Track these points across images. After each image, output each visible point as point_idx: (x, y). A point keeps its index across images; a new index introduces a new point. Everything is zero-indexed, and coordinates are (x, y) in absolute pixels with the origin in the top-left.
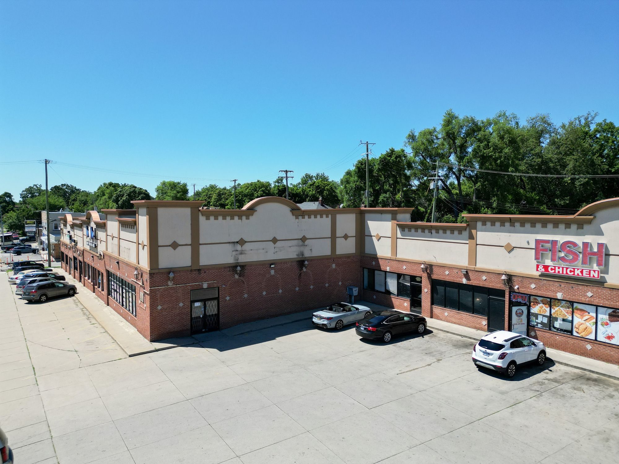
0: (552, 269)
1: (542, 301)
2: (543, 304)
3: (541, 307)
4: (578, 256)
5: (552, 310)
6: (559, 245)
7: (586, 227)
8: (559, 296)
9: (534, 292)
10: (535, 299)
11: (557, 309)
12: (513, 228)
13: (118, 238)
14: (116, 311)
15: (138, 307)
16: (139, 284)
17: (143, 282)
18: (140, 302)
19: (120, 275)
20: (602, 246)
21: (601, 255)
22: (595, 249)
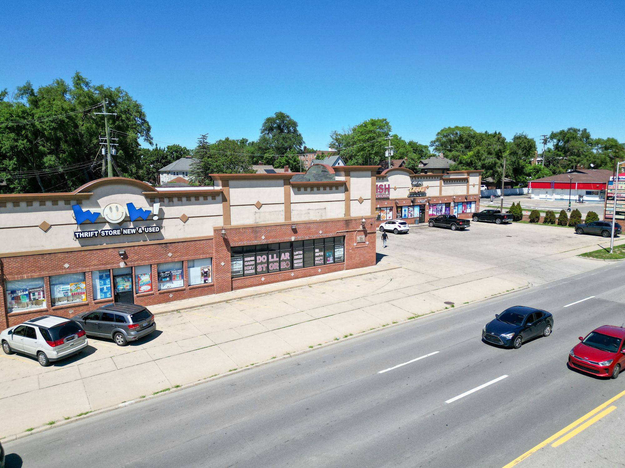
4: (383, 190)
6: (378, 186)
7: (385, 179)
8: (378, 206)
13: (283, 203)
14: (269, 283)
15: (350, 250)
16: (355, 231)
17: (364, 228)
18: (355, 244)
19: (300, 238)
20: (389, 185)
21: (388, 189)
22: (387, 187)
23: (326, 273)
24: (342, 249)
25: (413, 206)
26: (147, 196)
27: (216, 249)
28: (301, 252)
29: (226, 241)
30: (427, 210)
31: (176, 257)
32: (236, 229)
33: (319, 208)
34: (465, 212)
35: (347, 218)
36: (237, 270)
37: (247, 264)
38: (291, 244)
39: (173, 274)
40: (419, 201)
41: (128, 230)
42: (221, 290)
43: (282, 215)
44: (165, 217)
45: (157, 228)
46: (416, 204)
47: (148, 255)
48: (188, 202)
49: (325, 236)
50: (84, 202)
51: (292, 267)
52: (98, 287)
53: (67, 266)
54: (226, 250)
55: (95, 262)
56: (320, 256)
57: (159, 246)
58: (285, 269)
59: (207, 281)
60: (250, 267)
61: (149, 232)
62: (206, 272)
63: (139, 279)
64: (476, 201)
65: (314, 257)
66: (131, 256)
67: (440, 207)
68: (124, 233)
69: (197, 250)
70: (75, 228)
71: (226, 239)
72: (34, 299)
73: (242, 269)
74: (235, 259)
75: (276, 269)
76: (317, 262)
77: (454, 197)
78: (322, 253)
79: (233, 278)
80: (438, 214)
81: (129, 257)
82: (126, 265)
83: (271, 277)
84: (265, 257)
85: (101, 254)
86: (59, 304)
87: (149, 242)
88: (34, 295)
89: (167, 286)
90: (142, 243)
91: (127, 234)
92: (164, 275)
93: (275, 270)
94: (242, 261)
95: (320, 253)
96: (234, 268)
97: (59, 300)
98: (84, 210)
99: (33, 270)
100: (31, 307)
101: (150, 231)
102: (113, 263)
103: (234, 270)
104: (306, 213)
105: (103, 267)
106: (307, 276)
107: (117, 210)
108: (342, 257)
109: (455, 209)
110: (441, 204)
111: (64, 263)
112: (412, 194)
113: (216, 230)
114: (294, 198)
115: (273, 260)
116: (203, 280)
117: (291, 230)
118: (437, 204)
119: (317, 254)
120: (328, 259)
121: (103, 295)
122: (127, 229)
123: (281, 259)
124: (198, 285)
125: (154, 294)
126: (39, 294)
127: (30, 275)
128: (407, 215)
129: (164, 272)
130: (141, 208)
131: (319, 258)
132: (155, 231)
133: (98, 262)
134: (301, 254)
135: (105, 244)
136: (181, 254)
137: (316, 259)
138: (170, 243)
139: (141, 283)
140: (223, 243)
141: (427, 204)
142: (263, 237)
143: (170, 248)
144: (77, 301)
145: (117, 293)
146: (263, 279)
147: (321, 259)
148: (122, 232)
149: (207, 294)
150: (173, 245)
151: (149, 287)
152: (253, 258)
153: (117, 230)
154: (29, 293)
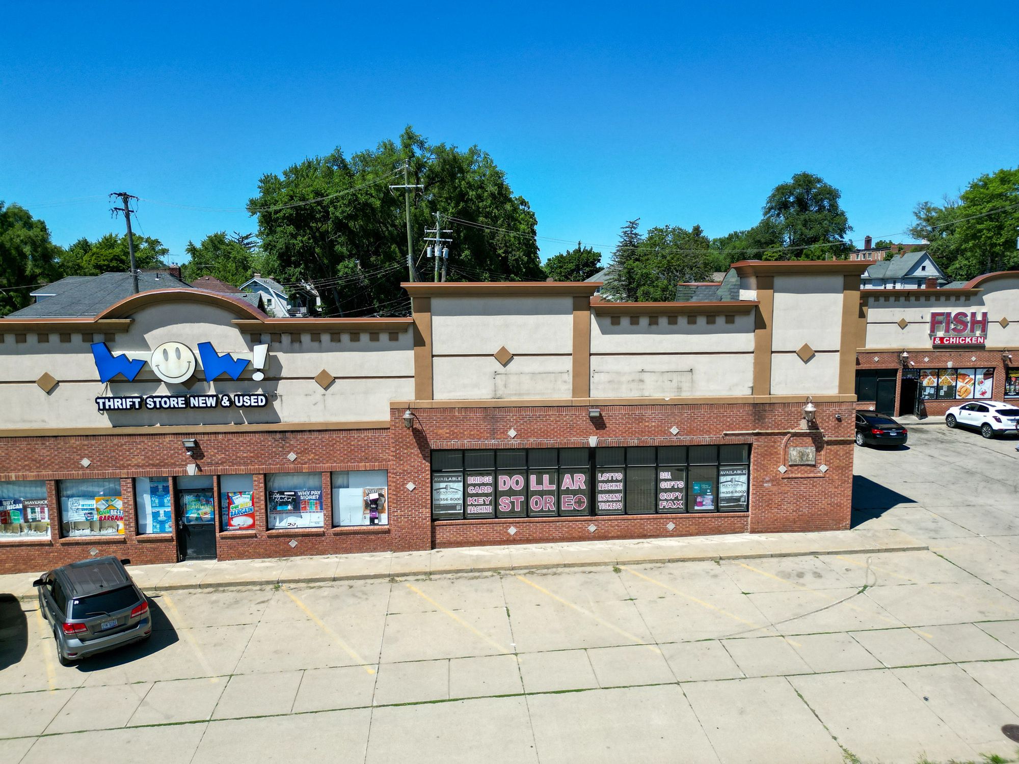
0: (947, 340)
1: (930, 373)
2: (932, 375)
3: (930, 380)
4: (967, 326)
5: (939, 379)
6: (953, 315)
7: (972, 298)
8: (949, 365)
9: (927, 366)
10: (925, 372)
11: (943, 378)
12: (908, 302)
13: (571, 354)
14: (528, 541)
15: (767, 482)
16: (785, 434)
17: (813, 425)
18: (782, 469)
19: (611, 440)
20: (985, 315)
21: (984, 323)
22: (979, 318)
23: (691, 535)
24: (744, 478)
26: (243, 330)
27: (395, 452)
28: (619, 476)
29: (420, 437)
31: (305, 463)
32: (445, 409)
33: (673, 367)
35: (761, 397)
36: (449, 502)
37: (474, 492)
38: (592, 453)
39: (302, 498)
41: (200, 398)
42: (406, 544)
43: (565, 382)
44: (283, 374)
45: (260, 398)
47: (245, 455)
48: (334, 344)
49: (686, 440)
50: (119, 337)
51: (593, 510)
52: (149, 510)
53: (86, 462)
54: (420, 455)
55: (139, 460)
56: (673, 490)
57: (270, 438)
58: (574, 513)
59: (376, 521)
60: (481, 501)
61: (243, 405)
62: (375, 501)
63: (231, 502)
65: (657, 490)
66: (209, 452)
68: (192, 405)
69: (351, 450)
70: (101, 389)
71: (419, 431)
72: (34, 520)
73: (461, 502)
74: (443, 477)
75: (549, 511)
76: (665, 503)
78: (681, 484)
79: (438, 520)
81: (205, 454)
82: (200, 470)
83: (534, 527)
84: (521, 479)
85: (150, 444)
86: (76, 535)
87: (246, 427)
88: (33, 512)
89: (286, 522)
90: (232, 427)
91: (199, 407)
92: (281, 498)
93: (545, 512)
94: (461, 484)
95: (673, 483)
96: (442, 497)
97: (76, 525)
98: (116, 353)
99: (26, 465)
100: (27, 535)
101: (245, 404)
102: (174, 465)
103: (442, 502)
104: (633, 381)
105: (153, 471)
106: (632, 537)
107: (179, 357)
108: (743, 499)
111: (82, 458)
113: (396, 410)
114: (600, 341)
115: (540, 488)
116: (368, 516)
117: (588, 421)
119: (663, 485)
120: (699, 499)
121: (158, 526)
122: (198, 396)
123: (563, 488)
124: (356, 528)
125: (256, 537)
126: (42, 512)
127: (20, 474)
129: (282, 493)
130: (229, 354)
131: (672, 496)
132: (256, 404)
133: (144, 460)
134: (617, 481)
135: (158, 425)
136: (317, 457)
137: (663, 496)
138: (292, 432)
139: (233, 510)
140: (411, 439)
142: (512, 433)
143: (292, 443)
144: (109, 533)
145: (184, 526)
146: (512, 530)
147: (676, 499)
148: (187, 403)
149: (375, 550)
150: (299, 436)
151: (249, 521)
152: (488, 479)
153: (177, 397)
154: (25, 508)
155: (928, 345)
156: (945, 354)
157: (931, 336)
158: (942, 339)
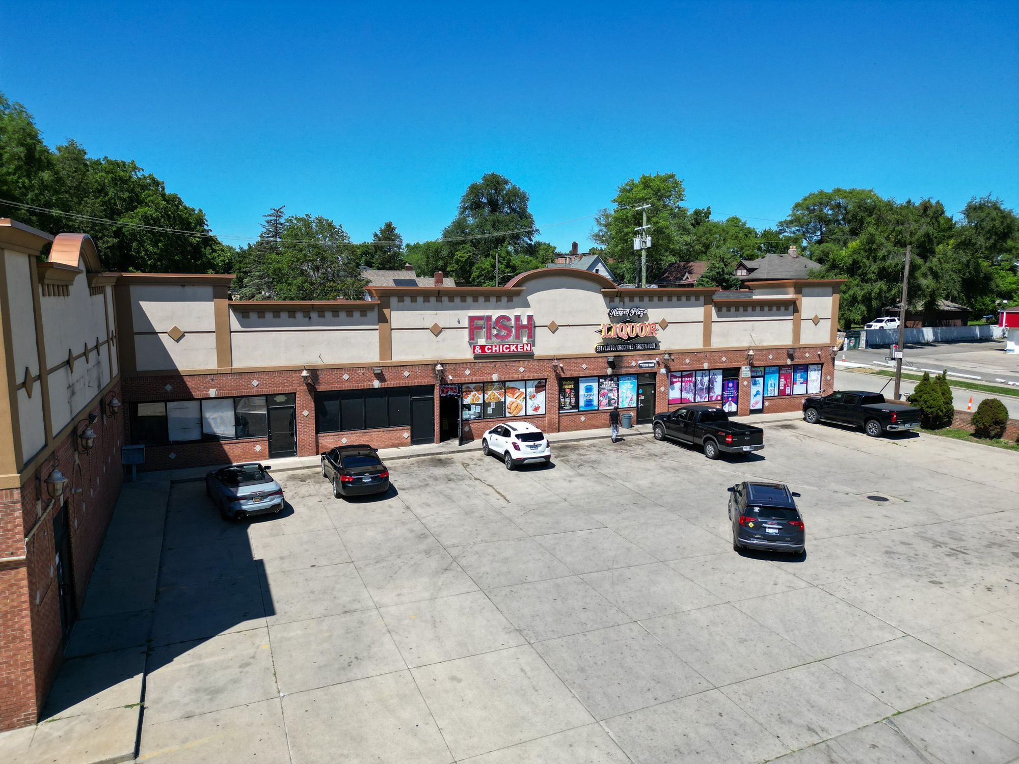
1: (475, 388)
2: (476, 391)
3: (474, 396)
4: (511, 332)
5: (485, 395)
6: (494, 319)
7: (515, 299)
8: (495, 377)
10: (468, 387)
11: (490, 393)
12: (440, 304)
20: (530, 318)
21: (530, 328)
22: (525, 322)
25: (616, 377)
30: (662, 389)
34: (788, 392)
40: (634, 364)
46: (624, 371)
64: (822, 364)
67: (706, 379)
77: (751, 353)
80: (698, 399)
109: (755, 384)
110: (709, 370)
112: (609, 345)
118: (696, 371)
128: (595, 403)
141: (663, 371)
155: (469, 355)
156: (488, 366)
157: (470, 344)
158: (482, 348)
